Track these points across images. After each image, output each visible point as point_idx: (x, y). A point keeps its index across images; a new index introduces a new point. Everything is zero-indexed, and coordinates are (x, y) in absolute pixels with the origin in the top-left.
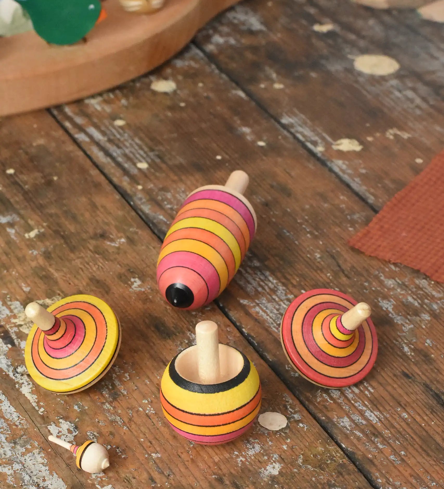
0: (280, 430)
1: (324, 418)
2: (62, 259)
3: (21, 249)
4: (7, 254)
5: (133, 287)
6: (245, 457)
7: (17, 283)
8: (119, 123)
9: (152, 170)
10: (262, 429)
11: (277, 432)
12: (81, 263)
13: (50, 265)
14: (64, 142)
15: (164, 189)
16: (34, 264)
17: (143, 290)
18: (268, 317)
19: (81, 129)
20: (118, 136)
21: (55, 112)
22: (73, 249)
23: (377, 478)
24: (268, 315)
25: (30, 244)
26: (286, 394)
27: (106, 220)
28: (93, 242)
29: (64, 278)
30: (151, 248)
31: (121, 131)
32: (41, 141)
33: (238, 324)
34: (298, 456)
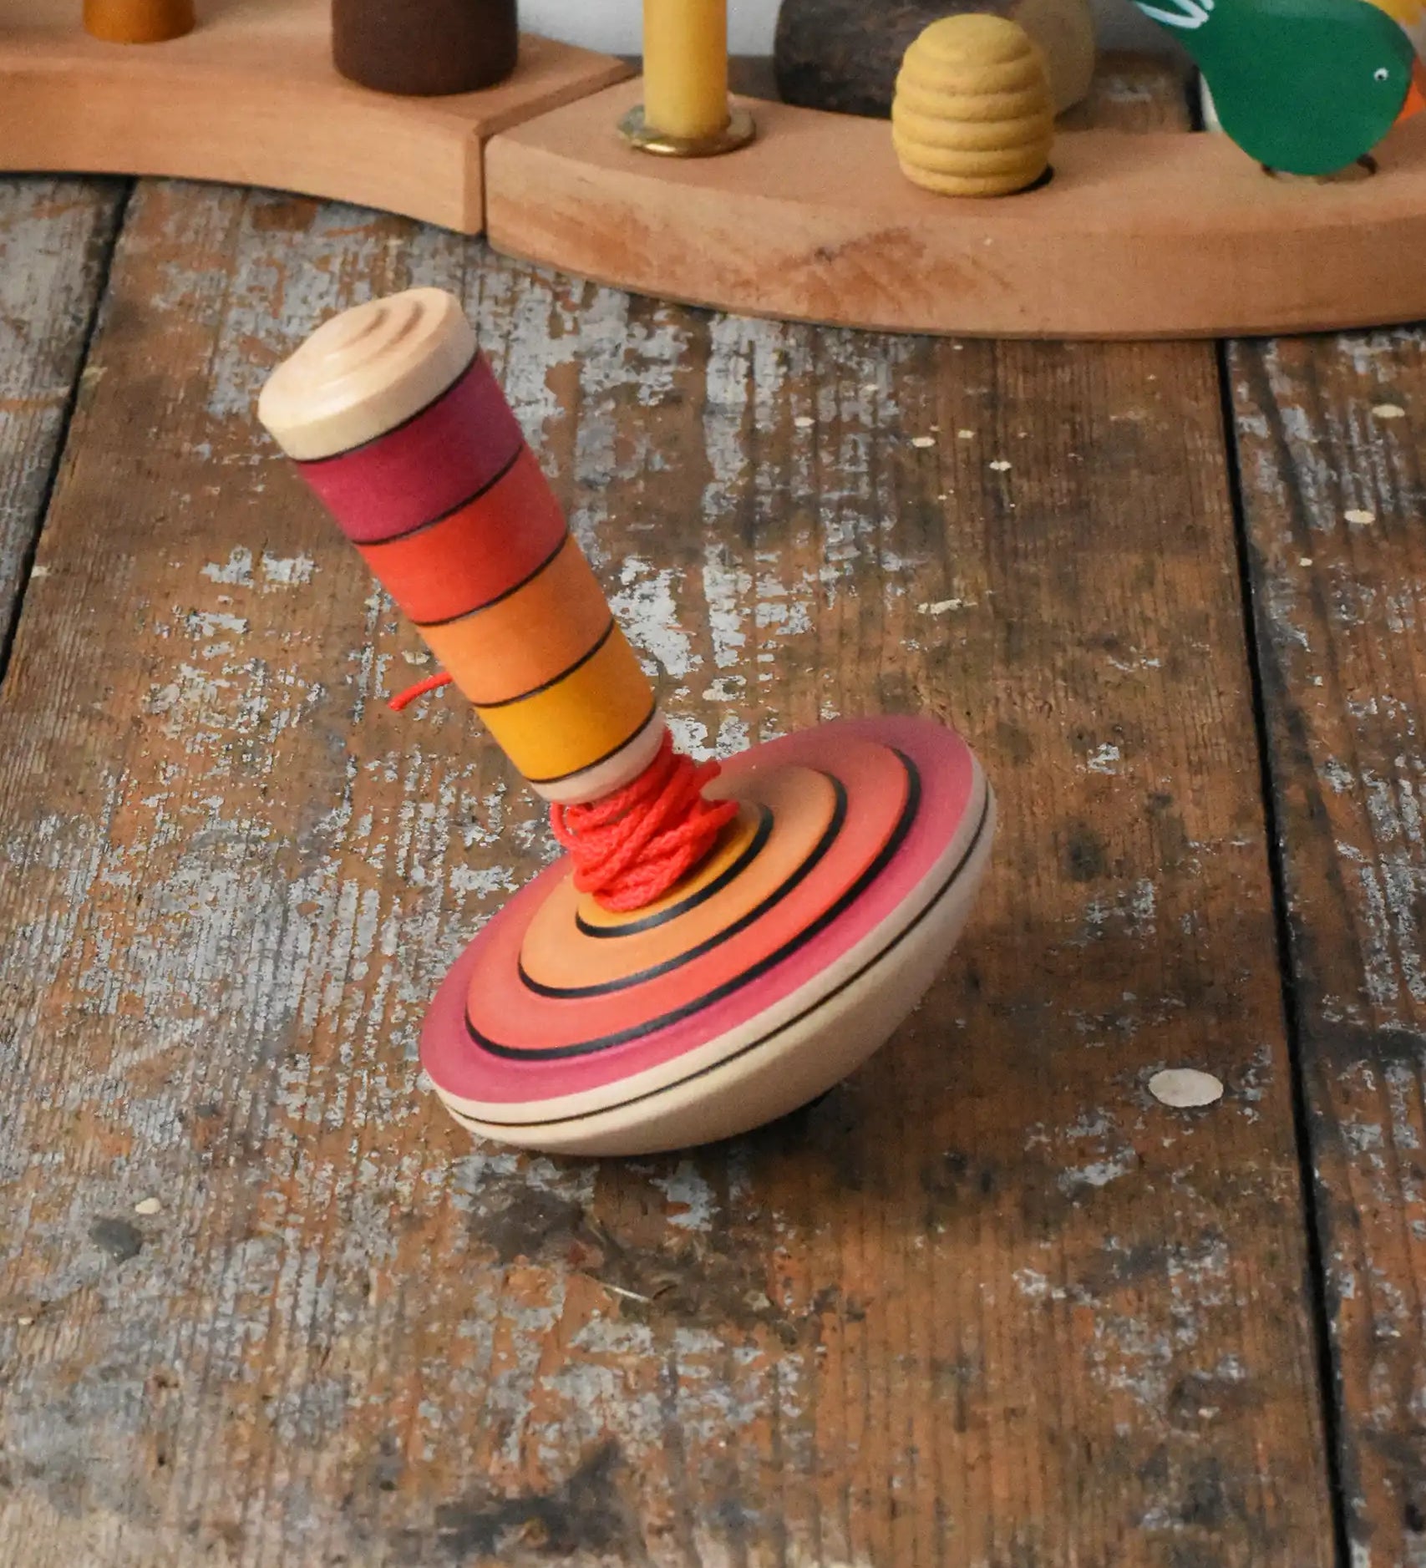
0: (1187, 1108)
1: (1320, 1113)
2: (965, 671)
3: (884, 631)
4: (842, 634)
5: (1091, 763)
6: (1054, 1136)
7: (818, 698)
8: (1389, 411)
9: (1375, 533)
10: (1144, 1096)
11: (1176, 1109)
12: (1008, 688)
13: (928, 677)
14: (1194, 425)
15: (1368, 580)
16: (888, 668)
17: (1111, 772)
18: (1378, 895)
19: (1270, 408)
20: (1356, 439)
21: (1233, 358)
22: (1011, 656)
23: (1339, 1250)
24: (1383, 889)
25: (918, 627)
26: (1269, 1047)
27: (1150, 614)
28: (1076, 652)
29: (940, 712)
30: (1213, 693)
31: (1373, 430)
32: (1136, 415)
33: (1287, 890)
34: (1182, 1165)
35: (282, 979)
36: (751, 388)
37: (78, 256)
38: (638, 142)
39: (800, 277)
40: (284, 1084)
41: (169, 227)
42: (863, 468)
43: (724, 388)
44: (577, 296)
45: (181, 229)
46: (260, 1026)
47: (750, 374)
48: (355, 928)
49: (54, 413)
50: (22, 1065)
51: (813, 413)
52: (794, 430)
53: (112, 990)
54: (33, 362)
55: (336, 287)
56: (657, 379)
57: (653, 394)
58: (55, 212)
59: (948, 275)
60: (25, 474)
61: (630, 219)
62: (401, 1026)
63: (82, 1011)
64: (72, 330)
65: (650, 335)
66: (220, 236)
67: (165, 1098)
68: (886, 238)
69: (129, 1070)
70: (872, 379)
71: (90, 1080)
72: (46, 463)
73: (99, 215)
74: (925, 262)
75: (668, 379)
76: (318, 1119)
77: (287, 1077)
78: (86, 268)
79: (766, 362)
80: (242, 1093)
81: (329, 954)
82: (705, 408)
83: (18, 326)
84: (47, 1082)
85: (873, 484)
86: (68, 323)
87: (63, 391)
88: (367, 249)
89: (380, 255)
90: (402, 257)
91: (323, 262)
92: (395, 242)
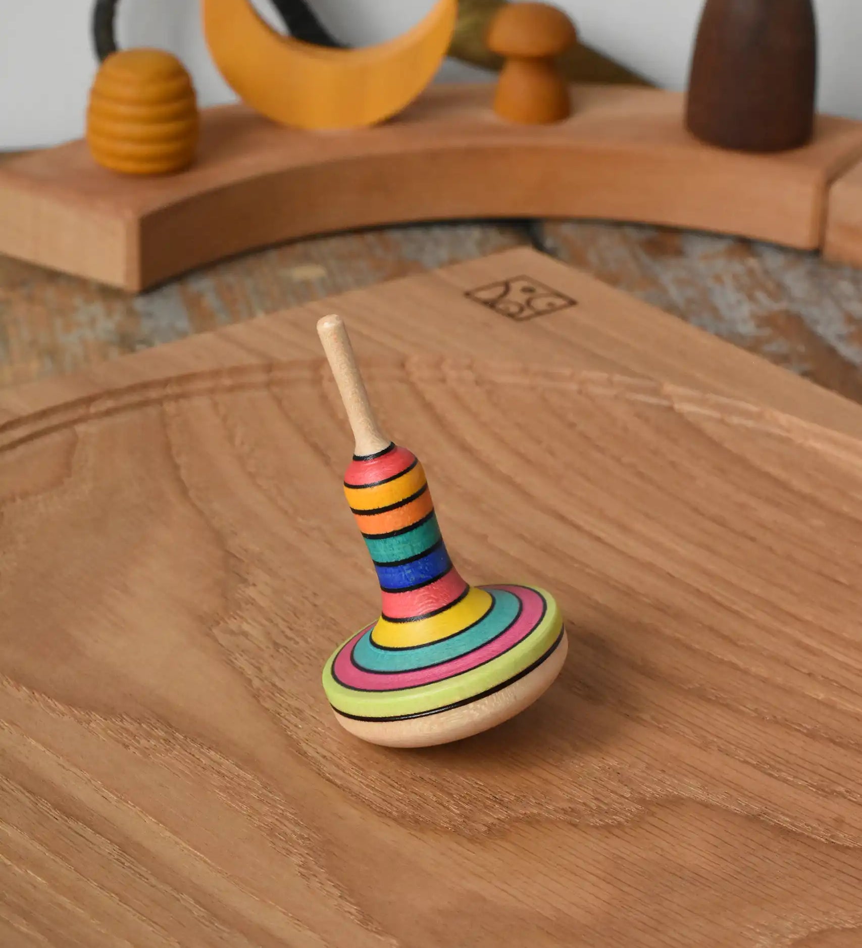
41: (593, 259)
55: (743, 297)
88: (737, 267)
89: (751, 272)
90: (766, 272)
91: (718, 279)
92: (752, 262)
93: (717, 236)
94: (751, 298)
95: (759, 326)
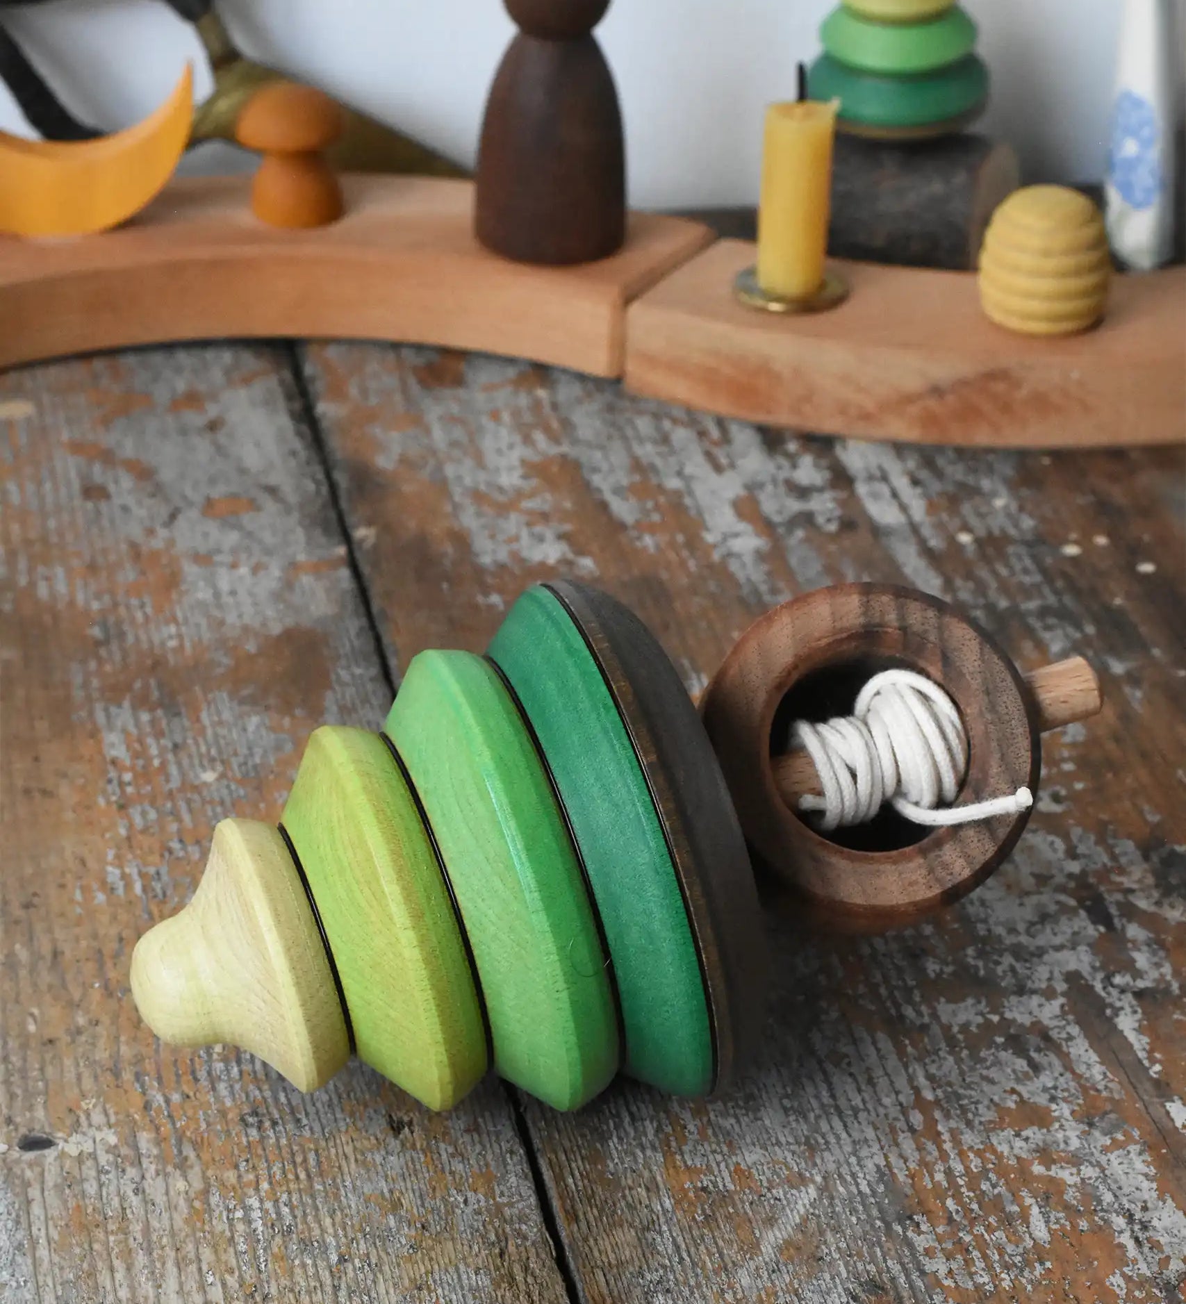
35: (856, 1135)
36: (904, 508)
37: (284, 421)
38: (760, 302)
39: (914, 410)
40: (921, 1249)
41: (353, 391)
42: (1038, 578)
43: (884, 513)
44: (715, 433)
45: (364, 392)
46: (865, 1188)
47: (895, 495)
48: (887, 1074)
49: (345, 573)
50: (685, 1255)
51: (966, 528)
52: (960, 548)
53: (718, 1164)
54: (300, 523)
55: (517, 438)
56: (824, 506)
57: (829, 520)
58: (247, 381)
59: (1042, 404)
60: (353, 637)
61: (764, 369)
62: (984, 1173)
63: (704, 1189)
64: (318, 492)
65: (794, 466)
66: (398, 398)
67: (827, 1276)
68: (992, 376)
69: (780, 1249)
70: (994, 494)
71: (753, 1267)
72: (364, 621)
73: (282, 382)
74: (1023, 393)
75: (830, 505)
76: (970, 1285)
77: (921, 1242)
78: (299, 434)
79: (901, 483)
80: (890, 1263)
81: (881, 1105)
82: (877, 531)
83: (272, 491)
84: (716, 1272)
85: (1056, 592)
86: (311, 487)
87: (341, 551)
88: (523, 400)
89: (536, 406)
90: (555, 406)
91: (495, 416)
92: (542, 393)
93: (510, 361)
94: (527, 440)
95: (525, 477)
